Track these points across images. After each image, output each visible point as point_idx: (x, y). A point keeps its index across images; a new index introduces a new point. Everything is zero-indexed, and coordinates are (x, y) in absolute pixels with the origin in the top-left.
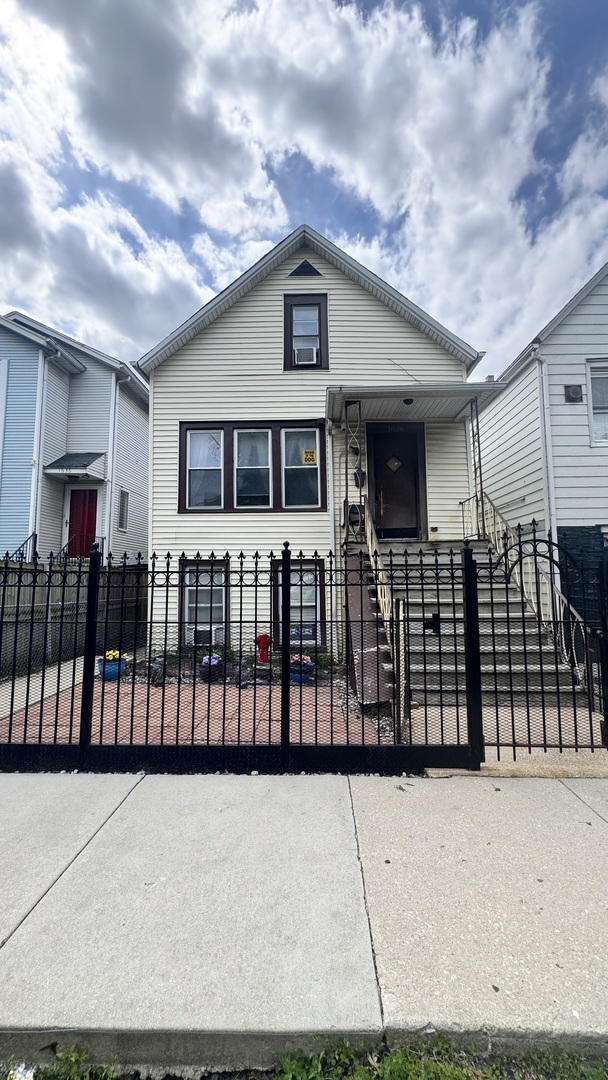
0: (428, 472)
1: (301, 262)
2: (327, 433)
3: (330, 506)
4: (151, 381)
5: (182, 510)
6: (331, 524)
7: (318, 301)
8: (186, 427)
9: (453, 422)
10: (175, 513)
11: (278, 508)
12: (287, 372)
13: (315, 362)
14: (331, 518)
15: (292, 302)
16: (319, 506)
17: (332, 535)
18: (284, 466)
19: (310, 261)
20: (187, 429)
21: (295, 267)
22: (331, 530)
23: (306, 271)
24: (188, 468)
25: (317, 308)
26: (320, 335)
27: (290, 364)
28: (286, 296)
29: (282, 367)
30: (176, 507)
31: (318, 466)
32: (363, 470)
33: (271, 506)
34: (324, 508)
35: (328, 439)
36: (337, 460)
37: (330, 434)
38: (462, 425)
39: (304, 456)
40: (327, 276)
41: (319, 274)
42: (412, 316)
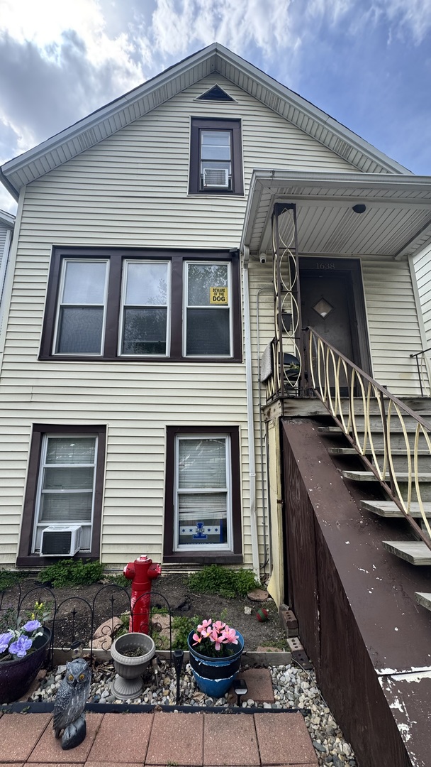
0: (368, 318)
1: (211, 87)
2: (242, 266)
3: (247, 355)
4: (21, 198)
5: (45, 355)
6: (248, 379)
7: (232, 126)
8: (63, 253)
9: (393, 260)
10: (35, 359)
11: (176, 357)
12: (193, 196)
13: (227, 185)
14: (248, 371)
15: (200, 126)
16: (232, 355)
17: (249, 394)
18: (186, 305)
19: (222, 88)
20: (62, 257)
21: (204, 92)
22: (248, 386)
23: (216, 95)
24: (60, 303)
25: (228, 134)
26: (232, 161)
27: (197, 187)
28: (193, 119)
29: (187, 190)
30: (37, 352)
31: (230, 306)
32: (288, 312)
33: (167, 354)
34: (238, 358)
35: (244, 274)
36: (254, 299)
37: (246, 266)
38: (404, 264)
39: (212, 294)
40: (240, 103)
41: (232, 100)
42: (341, 140)
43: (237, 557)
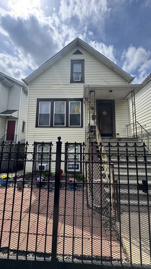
0: (116, 116)
1: (76, 50)
3: (84, 126)
4: (29, 86)
5: (37, 126)
6: (84, 132)
7: (82, 62)
8: (39, 100)
9: (124, 100)
10: (35, 127)
11: (67, 126)
12: (71, 83)
13: (80, 80)
14: (84, 130)
15: (73, 62)
16: (81, 126)
17: (84, 136)
18: (69, 113)
19: (79, 50)
20: (39, 101)
21: (75, 51)
22: (84, 134)
23: (78, 52)
24: (39, 113)
25: (81, 64)
26: (82, 72)
27: (72, 81)
28: (71, 60)
29: (70, 82)
30: (35, 126)
31: (80, 113)
32: (95, 114)
33: (65, 126)
34: (82, 127)
35: (84, 105)
36: (86, 111)
37: (84, 103)
38: (127, 101)
39: (76, 110)
40: (84, 54)
41: (82, 54)
42: (111, 66)
43: (80, 172)
